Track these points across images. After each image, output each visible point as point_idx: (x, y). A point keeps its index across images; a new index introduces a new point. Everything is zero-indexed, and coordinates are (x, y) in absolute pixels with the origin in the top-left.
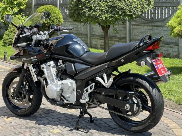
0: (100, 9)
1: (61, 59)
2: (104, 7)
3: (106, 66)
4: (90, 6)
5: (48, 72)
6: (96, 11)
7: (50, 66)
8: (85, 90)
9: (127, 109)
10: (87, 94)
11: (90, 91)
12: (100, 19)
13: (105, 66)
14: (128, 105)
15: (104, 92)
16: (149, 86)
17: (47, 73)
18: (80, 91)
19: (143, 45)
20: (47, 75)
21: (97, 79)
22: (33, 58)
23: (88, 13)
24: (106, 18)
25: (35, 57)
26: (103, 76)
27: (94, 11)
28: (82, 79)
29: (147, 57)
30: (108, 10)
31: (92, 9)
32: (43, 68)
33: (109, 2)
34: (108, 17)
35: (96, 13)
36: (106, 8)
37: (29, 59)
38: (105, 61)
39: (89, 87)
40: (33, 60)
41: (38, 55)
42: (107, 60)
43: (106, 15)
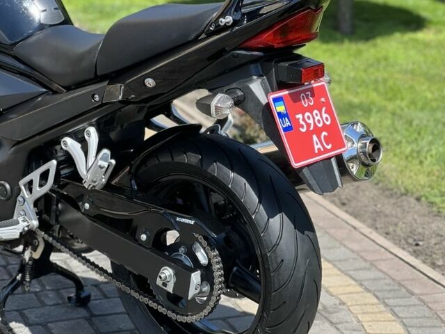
3: (97, 98)
8: (22, 183)
9: (165, 284)
10: (31, 199)
13: (93, 96)
14: (167, 272)
15: (92, 204)
16: (256, 199)
18: (8, 186)
19: (235, 23)
26: (86, 137)
29: (255, 77)
38: (92, 76)
42: (98, 74)
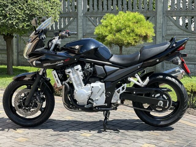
0: (17, 17)
1: (88, 63)
2: (21, 15)
3: (139, 67)
4: (5, 14)
5: (75, 76)
6: (12, 19)
7: (77, 70)
8: (116, 91)
9: (160, 105)
10: (119, 94)
11: (121, 92)
12: (16, 28)
15: (136, 92)
17: (73, 77)
18: (110, 93)
20: (73, 79)
21: (130, 79)
22: (59, 63)
23: (3, 21)
24: (23, 27)
25: (62, 61)
26: (136, 76)
27: (10, 19)
28: (113, 81)
30: (25, 18)
31: (7, 17)
32: (69, 72)
33: (26, 10)
34: (25, 25)
35: (12, 21)
36: (23, 17)
37: (54, 64)
38: (138, 62)
39: (121, 88)
40: (58, 65)
41: (65, 59)
42: (140, 61)
43: (23, 24)
